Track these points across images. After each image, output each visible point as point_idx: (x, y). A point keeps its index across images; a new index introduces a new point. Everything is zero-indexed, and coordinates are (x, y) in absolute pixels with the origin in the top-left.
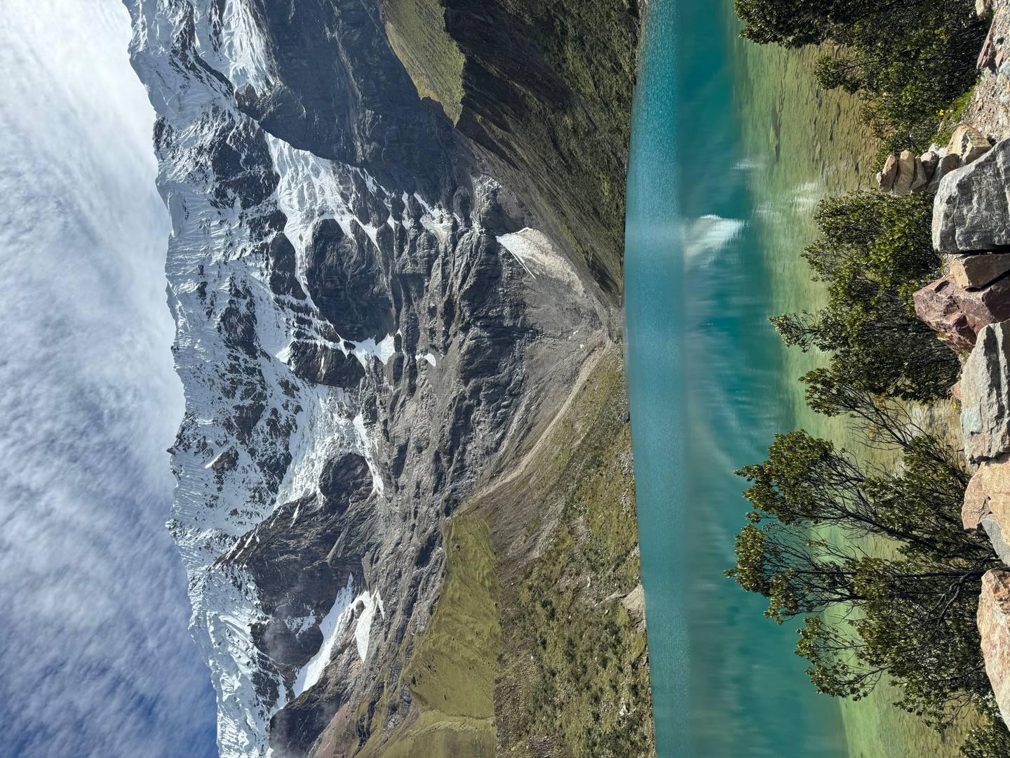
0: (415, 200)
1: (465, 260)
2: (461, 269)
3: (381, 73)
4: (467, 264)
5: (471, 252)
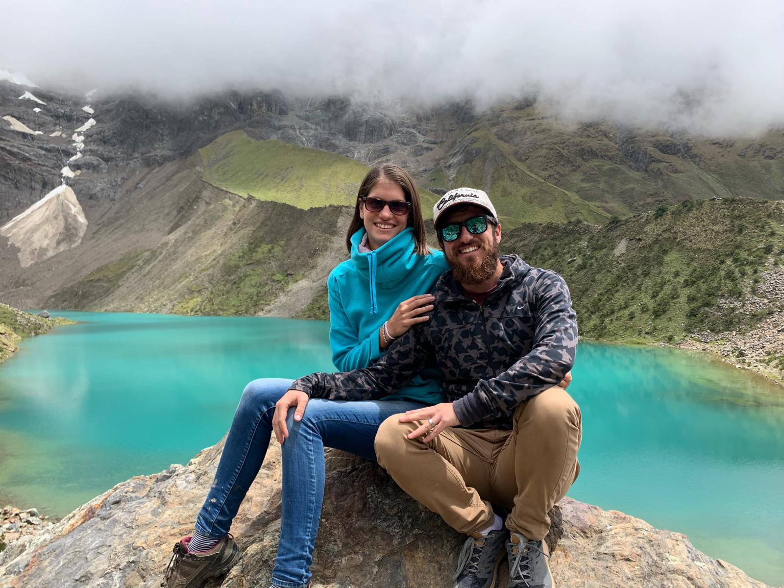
0: (87, 119)
1: (33, 158)
2: (23, 153)
3: (205, 118)
4: (30, 160)
5: (44, 166)
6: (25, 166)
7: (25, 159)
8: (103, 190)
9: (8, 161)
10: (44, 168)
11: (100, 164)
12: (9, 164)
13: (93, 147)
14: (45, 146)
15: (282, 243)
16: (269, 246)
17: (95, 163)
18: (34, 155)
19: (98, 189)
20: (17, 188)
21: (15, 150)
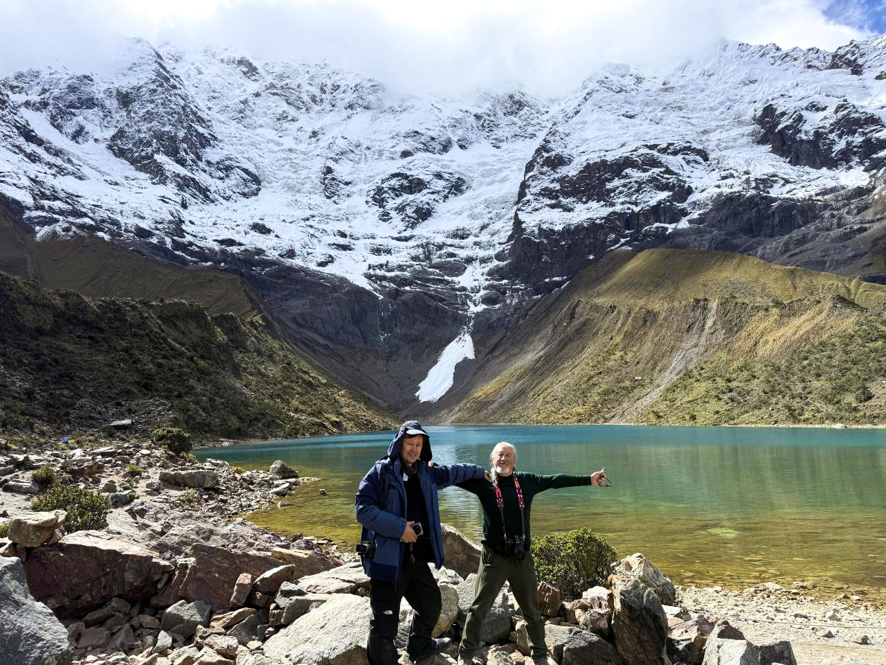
1: (447, 298)
2: (440, 295)
6: (441, 305)
8: (499, 319)
9: (430, 304)
11: (499, 297)
12: (429, 306)
13: (493, 282)
15: (635, 349)
16: (622, 353)
17: (494, 297)
19: (495, 319)
20: (434, 325)
21: (434, 293)
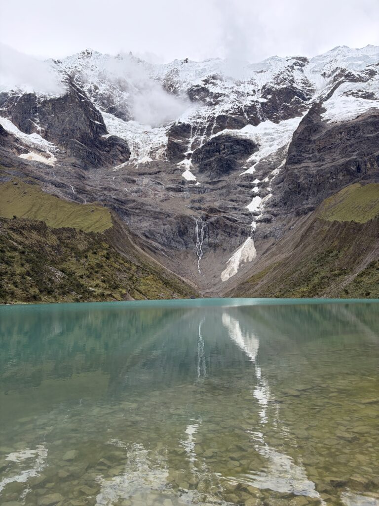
0: (268, 194)
1: (238, 220)
2: (234, 218)
3: (334, 180)
6: (234, 224)
7: (235, 221)
8: (271, 232)
9: (227, 223)
10: (243, 224)
12: (226, 225)
13: (269, 209)
14: (245, 213)
16: (337, 252)
17: (269, 218)
18: (239, 218)
20: (230, 236)
21: (230, 217)
